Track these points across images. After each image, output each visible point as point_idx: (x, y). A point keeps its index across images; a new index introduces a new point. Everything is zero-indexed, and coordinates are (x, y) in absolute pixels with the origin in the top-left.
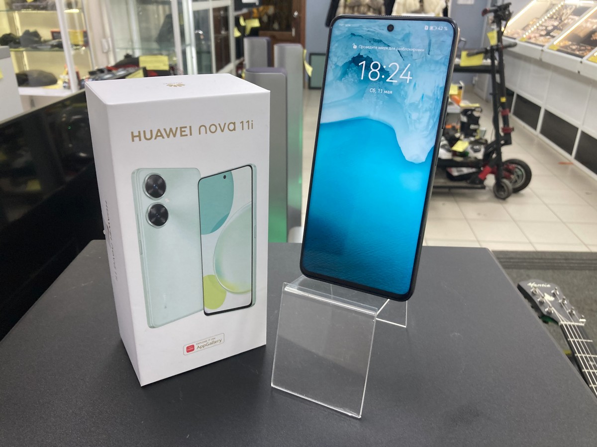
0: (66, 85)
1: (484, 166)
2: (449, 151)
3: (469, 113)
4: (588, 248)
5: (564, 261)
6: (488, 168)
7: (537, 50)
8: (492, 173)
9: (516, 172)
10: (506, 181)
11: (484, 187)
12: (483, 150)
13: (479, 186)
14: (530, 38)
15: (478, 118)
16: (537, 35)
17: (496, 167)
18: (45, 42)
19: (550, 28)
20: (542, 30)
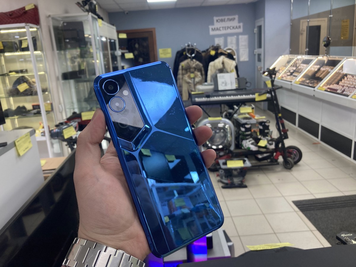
0: (42, 134)
1: (276, 152)
2: (256, 146)
3: (263, 124)
4: (343, 193)
5: (333, 203)
6: (278, 153)
7: (289, 84)
8: (281, 155)
9: (294, 153)
10: (289, 159)
11: (278, 164)
12: (274, 143)
13: (276, 163)
14: (282, 77)
15: (268, 126)
16: (286, 75)
17: (282, 151)
18: (29, 111)
19: (292, 71)
20: (287, 72)
